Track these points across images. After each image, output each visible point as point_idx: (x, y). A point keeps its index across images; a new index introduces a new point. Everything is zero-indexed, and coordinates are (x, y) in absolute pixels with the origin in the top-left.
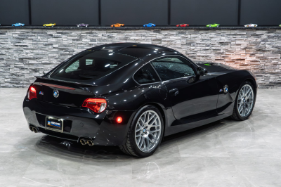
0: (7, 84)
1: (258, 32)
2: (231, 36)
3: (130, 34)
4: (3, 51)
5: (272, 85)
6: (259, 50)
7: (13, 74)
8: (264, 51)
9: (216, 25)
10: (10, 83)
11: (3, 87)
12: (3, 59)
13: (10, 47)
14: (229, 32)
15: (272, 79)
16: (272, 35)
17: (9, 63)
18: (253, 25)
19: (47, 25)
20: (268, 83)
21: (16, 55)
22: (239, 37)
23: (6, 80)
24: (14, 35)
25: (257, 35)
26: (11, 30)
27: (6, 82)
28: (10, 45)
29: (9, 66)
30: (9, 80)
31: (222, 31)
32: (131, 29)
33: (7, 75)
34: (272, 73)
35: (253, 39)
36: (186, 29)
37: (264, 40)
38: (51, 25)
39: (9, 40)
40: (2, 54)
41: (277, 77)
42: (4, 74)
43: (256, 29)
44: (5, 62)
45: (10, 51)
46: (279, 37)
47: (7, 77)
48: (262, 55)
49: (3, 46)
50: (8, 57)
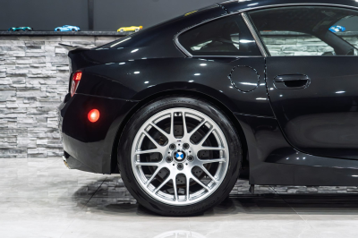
0: (41, 150)
3: (294, 46)
4: (35, 83)
10: (48, 147)
11: (34, 155)
12: (34, 99)
13: (50, 73)
17: (46, 106)
19: (125, 29)
21: (60, 89)
23: (39, 142)
24: (58, 50)
26: (52, 40)
27: (39, 146)
28: (48, 70)
29: (46, 112)
30: (45, 142)
32: (296, 36)
33: (41, 131)
38: (133, 28)
39: (48, 59)
40: (33, 89)
42: (36, 130)
44: (38, 104)
45: (49, 82)
47: (41, 135)
49: (35, 71)
50: (44, 94)
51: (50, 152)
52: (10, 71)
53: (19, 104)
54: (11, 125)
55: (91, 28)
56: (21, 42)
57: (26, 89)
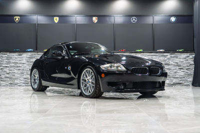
0: (21, 84)
1: (165, 54)
2: (150, 57)
4: (20, 65)
5: (175, 84)
6: (166, 64)
7: (25, 78)
8: (169, 65)
9: (141, 50)
11: (19, 86)
12: (20, 69)
14: (149, 54)
15: (175, 81)
16: (173, 56)
17: (23, 71)
18: (162, 50)
20: (172, 83)
21: (28, 67)
22: (154, 57)
24: (27, 56)
25: (164, 56)
26: (25, 53)
28: (24, 61)
30: (23, 82)
31: (145, 54)
33: (22, 79)
34: (174, 78)
35: (162, 58)
36: (124, 52)
37: (168, 59)
39: (24, 59)
40: (20, 67)
41: (177, 80)
43: (164, 52)
44: (21, 71)
45: (24, 65)
46: (177, 57)
48: (168, 67)
49: (20, 62)
50: (23, 68)
51: (24, 85)
52: (13, 62)
53: (16, 71)
54: (13, 77)
55: (37, 50)
56: (17, 54)
57: (18, 67)
